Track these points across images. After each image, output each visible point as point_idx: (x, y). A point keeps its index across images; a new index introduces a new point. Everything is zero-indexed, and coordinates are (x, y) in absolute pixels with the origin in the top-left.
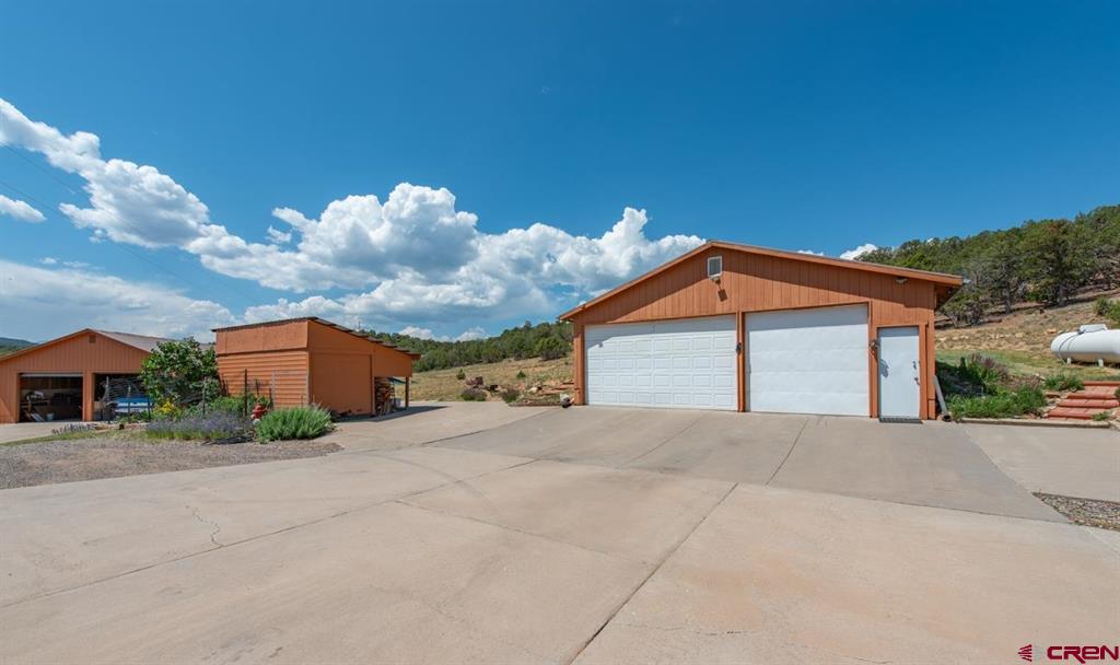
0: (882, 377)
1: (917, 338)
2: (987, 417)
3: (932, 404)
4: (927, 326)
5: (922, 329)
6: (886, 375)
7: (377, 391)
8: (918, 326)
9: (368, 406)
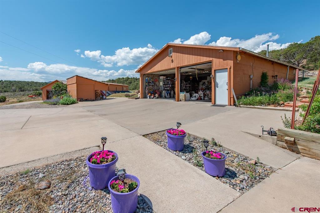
0: (217, 88)
1: (227, 73)
2: (250, 105)
3: (232, 99)
4: (230, 68)
5: (229, 69)
6: (218, 87)
7: (96, 94)
8: (227, 68)
9: (93, 98)
